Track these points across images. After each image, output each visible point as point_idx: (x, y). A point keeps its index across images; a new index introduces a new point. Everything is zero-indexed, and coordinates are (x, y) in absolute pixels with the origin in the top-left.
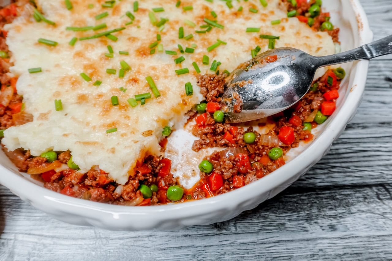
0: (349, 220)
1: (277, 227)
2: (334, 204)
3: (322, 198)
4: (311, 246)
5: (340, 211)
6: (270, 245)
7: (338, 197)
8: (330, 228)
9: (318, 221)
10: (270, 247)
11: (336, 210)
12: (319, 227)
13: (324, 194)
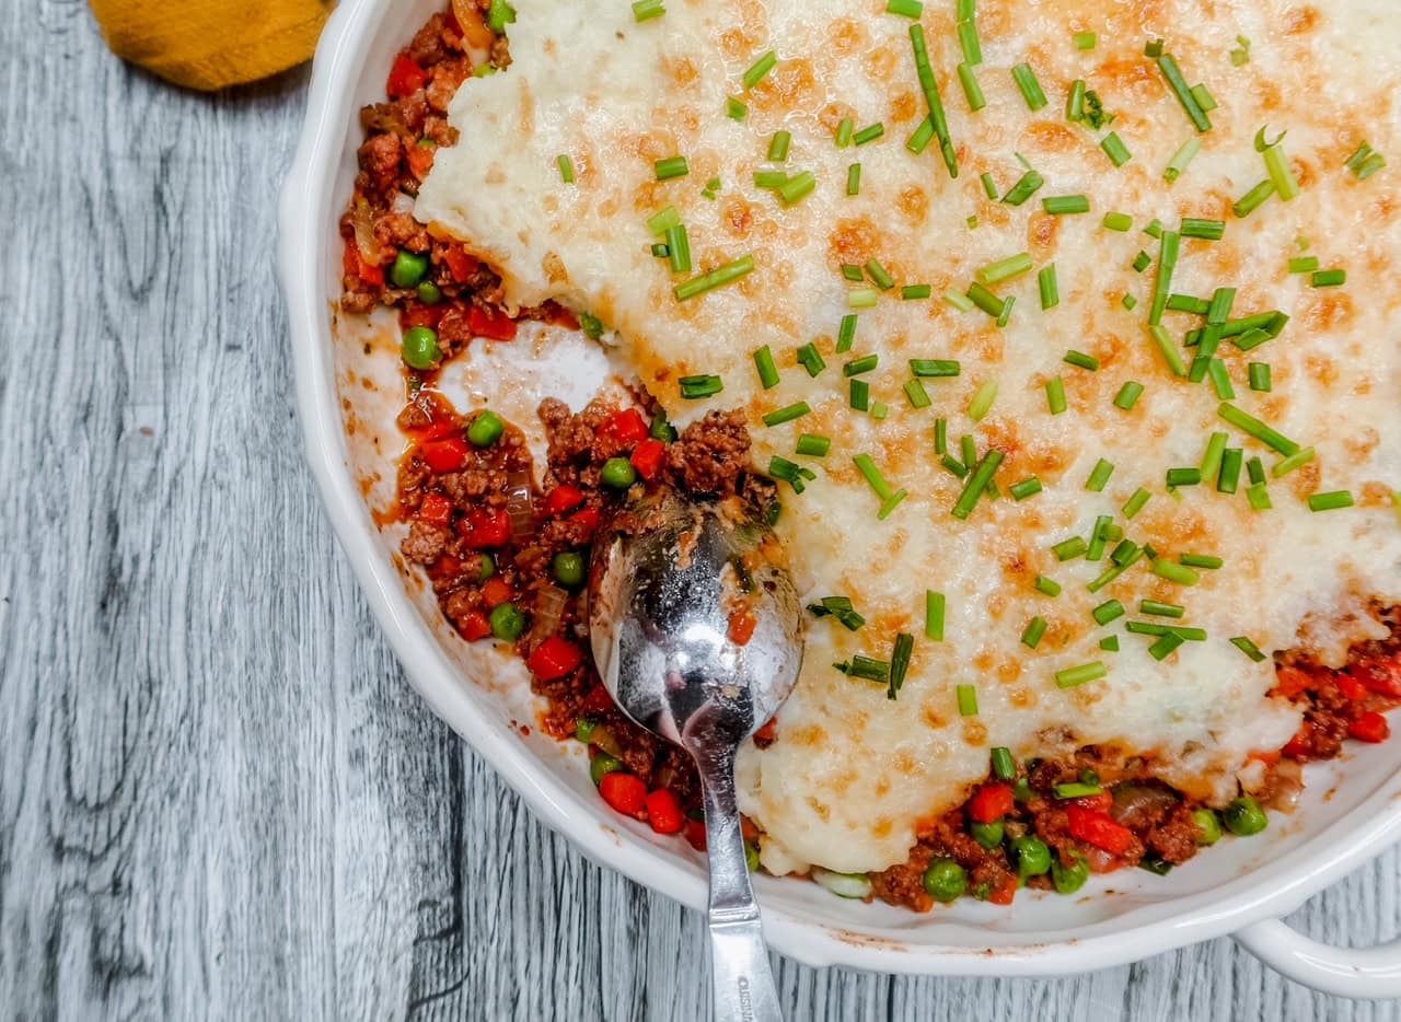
0: (373, 806)
1: (364, 615)
2: (414, 778)
3: (431, 750)
4: (319, 693)
5: (396, 789)
6: (324, 591)
7: (432, 794)
8: (357, 751)
9: (375, 726)
10: (320, 590)
11: (398, 779)
12: (360, 723)
13: (442, 758)
